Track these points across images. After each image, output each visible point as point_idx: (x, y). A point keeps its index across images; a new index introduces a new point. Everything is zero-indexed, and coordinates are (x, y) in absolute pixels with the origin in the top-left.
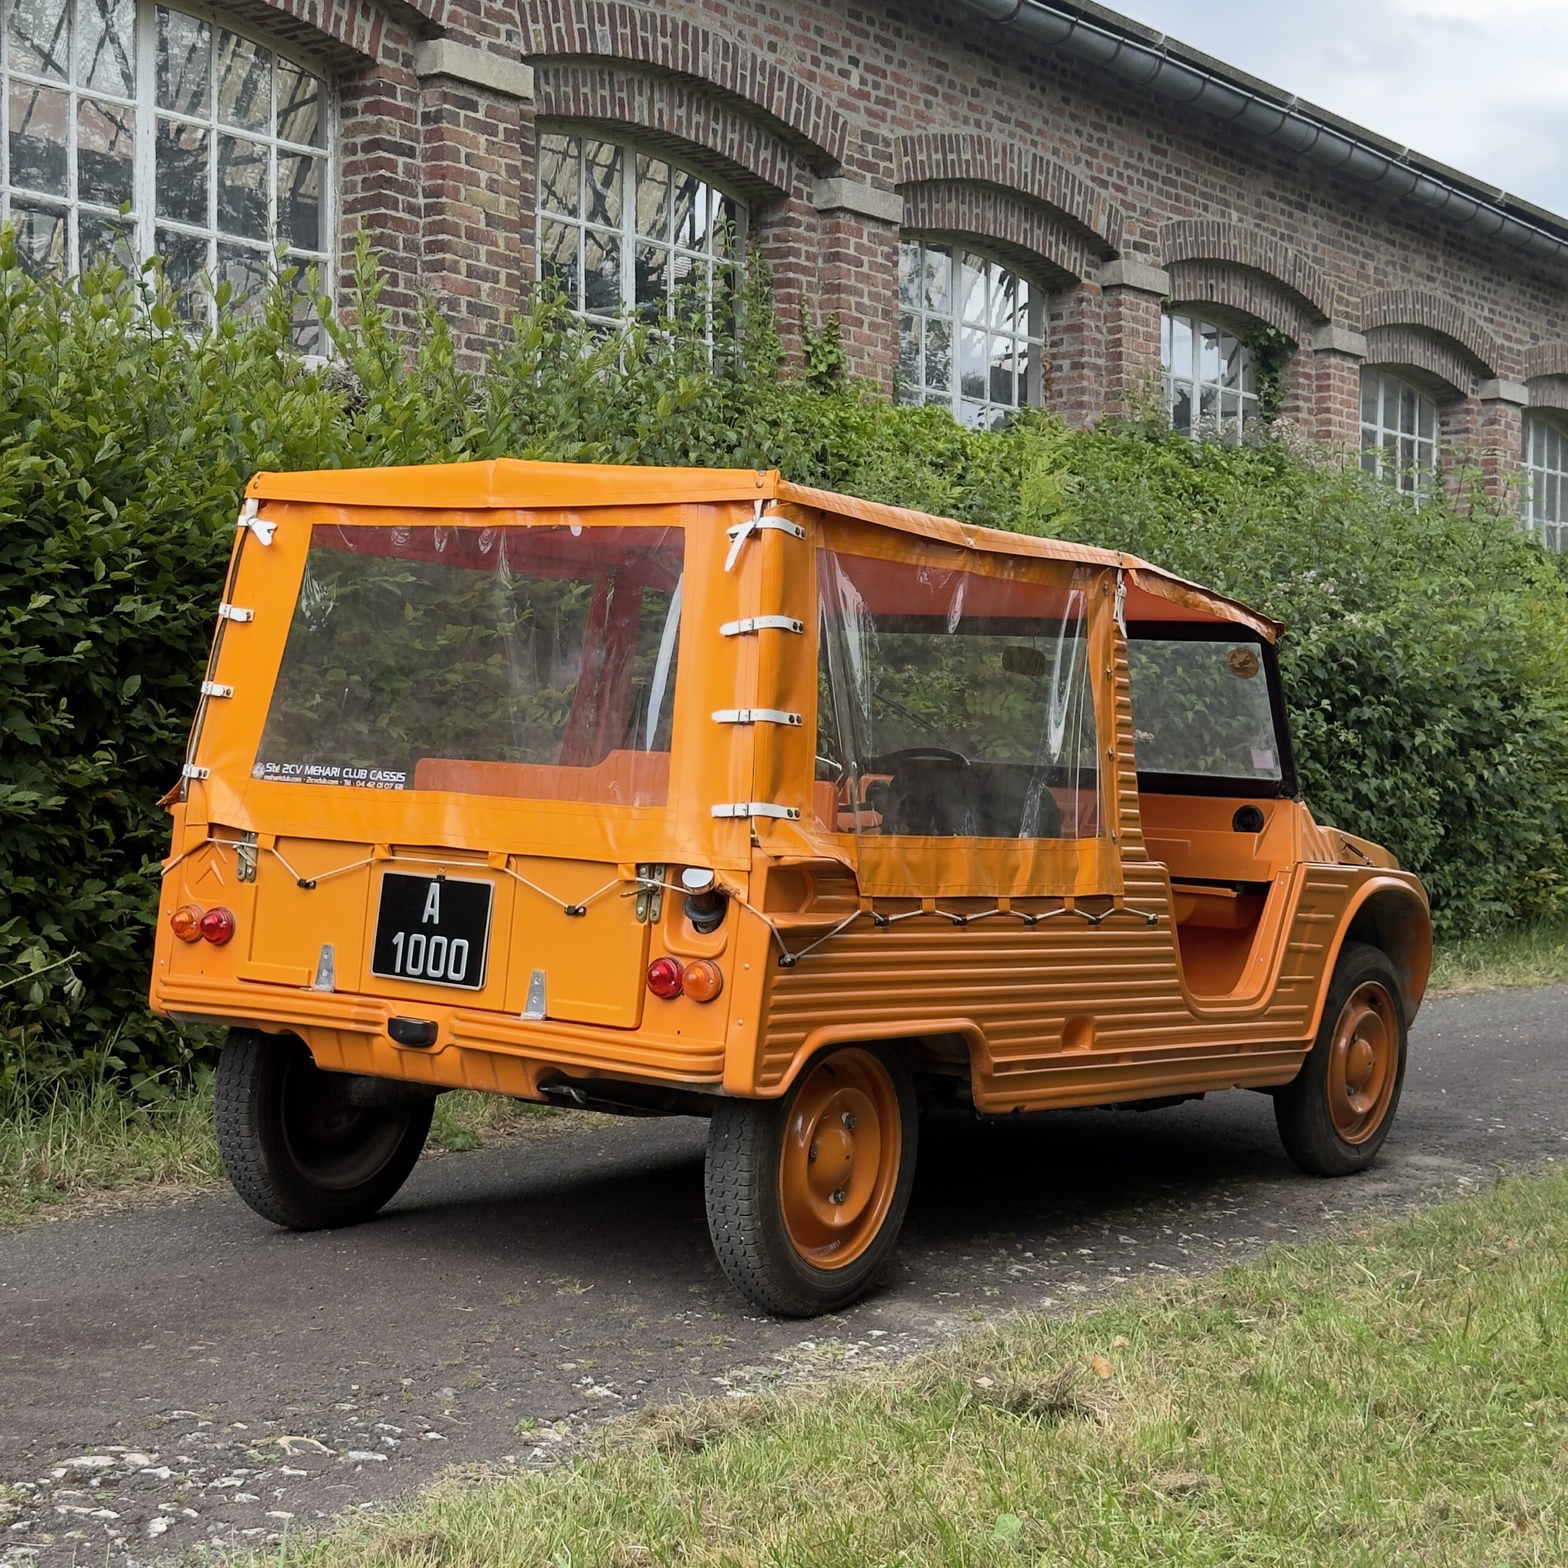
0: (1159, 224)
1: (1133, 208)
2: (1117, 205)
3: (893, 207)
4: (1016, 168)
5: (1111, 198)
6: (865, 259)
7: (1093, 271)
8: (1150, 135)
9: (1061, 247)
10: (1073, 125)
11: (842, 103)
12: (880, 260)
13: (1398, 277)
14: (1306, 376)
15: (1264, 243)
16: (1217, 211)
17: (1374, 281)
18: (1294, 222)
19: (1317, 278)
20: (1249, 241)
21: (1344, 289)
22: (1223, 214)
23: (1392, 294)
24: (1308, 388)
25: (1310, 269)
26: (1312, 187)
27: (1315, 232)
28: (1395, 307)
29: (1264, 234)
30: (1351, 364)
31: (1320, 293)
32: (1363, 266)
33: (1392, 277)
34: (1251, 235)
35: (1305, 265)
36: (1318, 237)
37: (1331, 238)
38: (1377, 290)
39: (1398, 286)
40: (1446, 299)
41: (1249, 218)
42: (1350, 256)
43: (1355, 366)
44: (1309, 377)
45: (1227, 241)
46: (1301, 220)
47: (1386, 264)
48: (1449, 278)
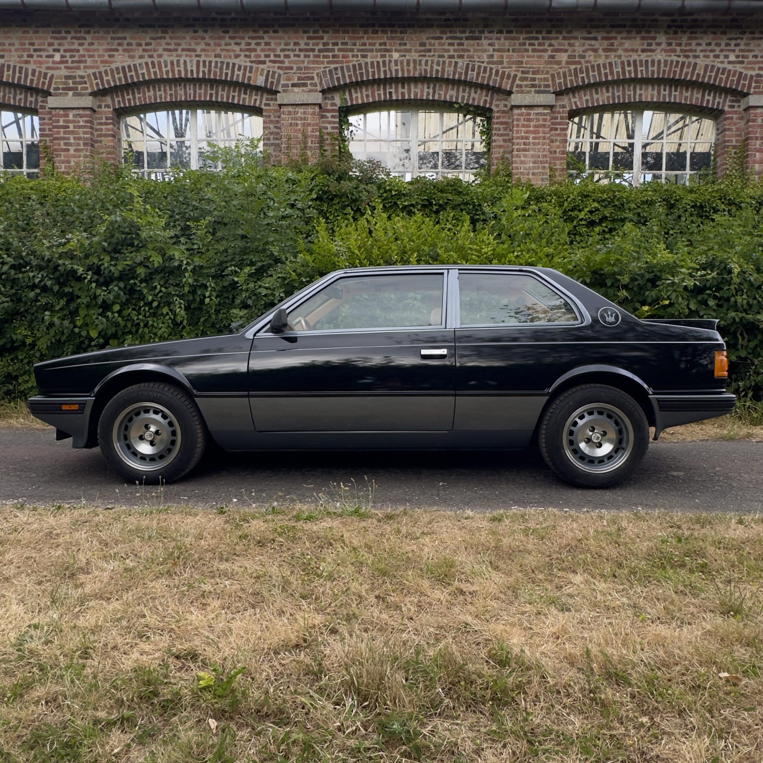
0: (315, 72)
1: (291, 68)
2: (275, 70)
3: (88, 101)
4: (182, 68)
5: (268, 67)
6: (71, 125)
7: (271, 103)
8: (305, 32)
9: (243, 96)
10: (232, 42)
11: (48, 68)
12: (81, 124)
13: (601, 56)
14: (502, 123)
15: (429, 63)
16: (377, 56)
17: (568, 63)
18: (465, 47)
19: (494, 71)
20: (412, 64)
21: (527, 72)
22: (383, 56)
23: (593, 67)
24: (505, 129)
25: (485, 68)
26: (486, 26)
27: (491, 48)
28: (596, 73)
29: (430, 59)
30: (540, 110)
31: (498, 79)
32: (553, 57)
33: (592, 57)
34: (415, 61)
35: (479, 67)
36: (494, 50)
37: (511, 48)
38: (573, 67)
39: (601, 61)
40: (669, 59)
41: (413, 53)
42: (535, 54)
43: (546, 111)
44: (506, 123)
45: (387, 68)
46: (474, 45)
47: (585, 51)
48: (674, 46)
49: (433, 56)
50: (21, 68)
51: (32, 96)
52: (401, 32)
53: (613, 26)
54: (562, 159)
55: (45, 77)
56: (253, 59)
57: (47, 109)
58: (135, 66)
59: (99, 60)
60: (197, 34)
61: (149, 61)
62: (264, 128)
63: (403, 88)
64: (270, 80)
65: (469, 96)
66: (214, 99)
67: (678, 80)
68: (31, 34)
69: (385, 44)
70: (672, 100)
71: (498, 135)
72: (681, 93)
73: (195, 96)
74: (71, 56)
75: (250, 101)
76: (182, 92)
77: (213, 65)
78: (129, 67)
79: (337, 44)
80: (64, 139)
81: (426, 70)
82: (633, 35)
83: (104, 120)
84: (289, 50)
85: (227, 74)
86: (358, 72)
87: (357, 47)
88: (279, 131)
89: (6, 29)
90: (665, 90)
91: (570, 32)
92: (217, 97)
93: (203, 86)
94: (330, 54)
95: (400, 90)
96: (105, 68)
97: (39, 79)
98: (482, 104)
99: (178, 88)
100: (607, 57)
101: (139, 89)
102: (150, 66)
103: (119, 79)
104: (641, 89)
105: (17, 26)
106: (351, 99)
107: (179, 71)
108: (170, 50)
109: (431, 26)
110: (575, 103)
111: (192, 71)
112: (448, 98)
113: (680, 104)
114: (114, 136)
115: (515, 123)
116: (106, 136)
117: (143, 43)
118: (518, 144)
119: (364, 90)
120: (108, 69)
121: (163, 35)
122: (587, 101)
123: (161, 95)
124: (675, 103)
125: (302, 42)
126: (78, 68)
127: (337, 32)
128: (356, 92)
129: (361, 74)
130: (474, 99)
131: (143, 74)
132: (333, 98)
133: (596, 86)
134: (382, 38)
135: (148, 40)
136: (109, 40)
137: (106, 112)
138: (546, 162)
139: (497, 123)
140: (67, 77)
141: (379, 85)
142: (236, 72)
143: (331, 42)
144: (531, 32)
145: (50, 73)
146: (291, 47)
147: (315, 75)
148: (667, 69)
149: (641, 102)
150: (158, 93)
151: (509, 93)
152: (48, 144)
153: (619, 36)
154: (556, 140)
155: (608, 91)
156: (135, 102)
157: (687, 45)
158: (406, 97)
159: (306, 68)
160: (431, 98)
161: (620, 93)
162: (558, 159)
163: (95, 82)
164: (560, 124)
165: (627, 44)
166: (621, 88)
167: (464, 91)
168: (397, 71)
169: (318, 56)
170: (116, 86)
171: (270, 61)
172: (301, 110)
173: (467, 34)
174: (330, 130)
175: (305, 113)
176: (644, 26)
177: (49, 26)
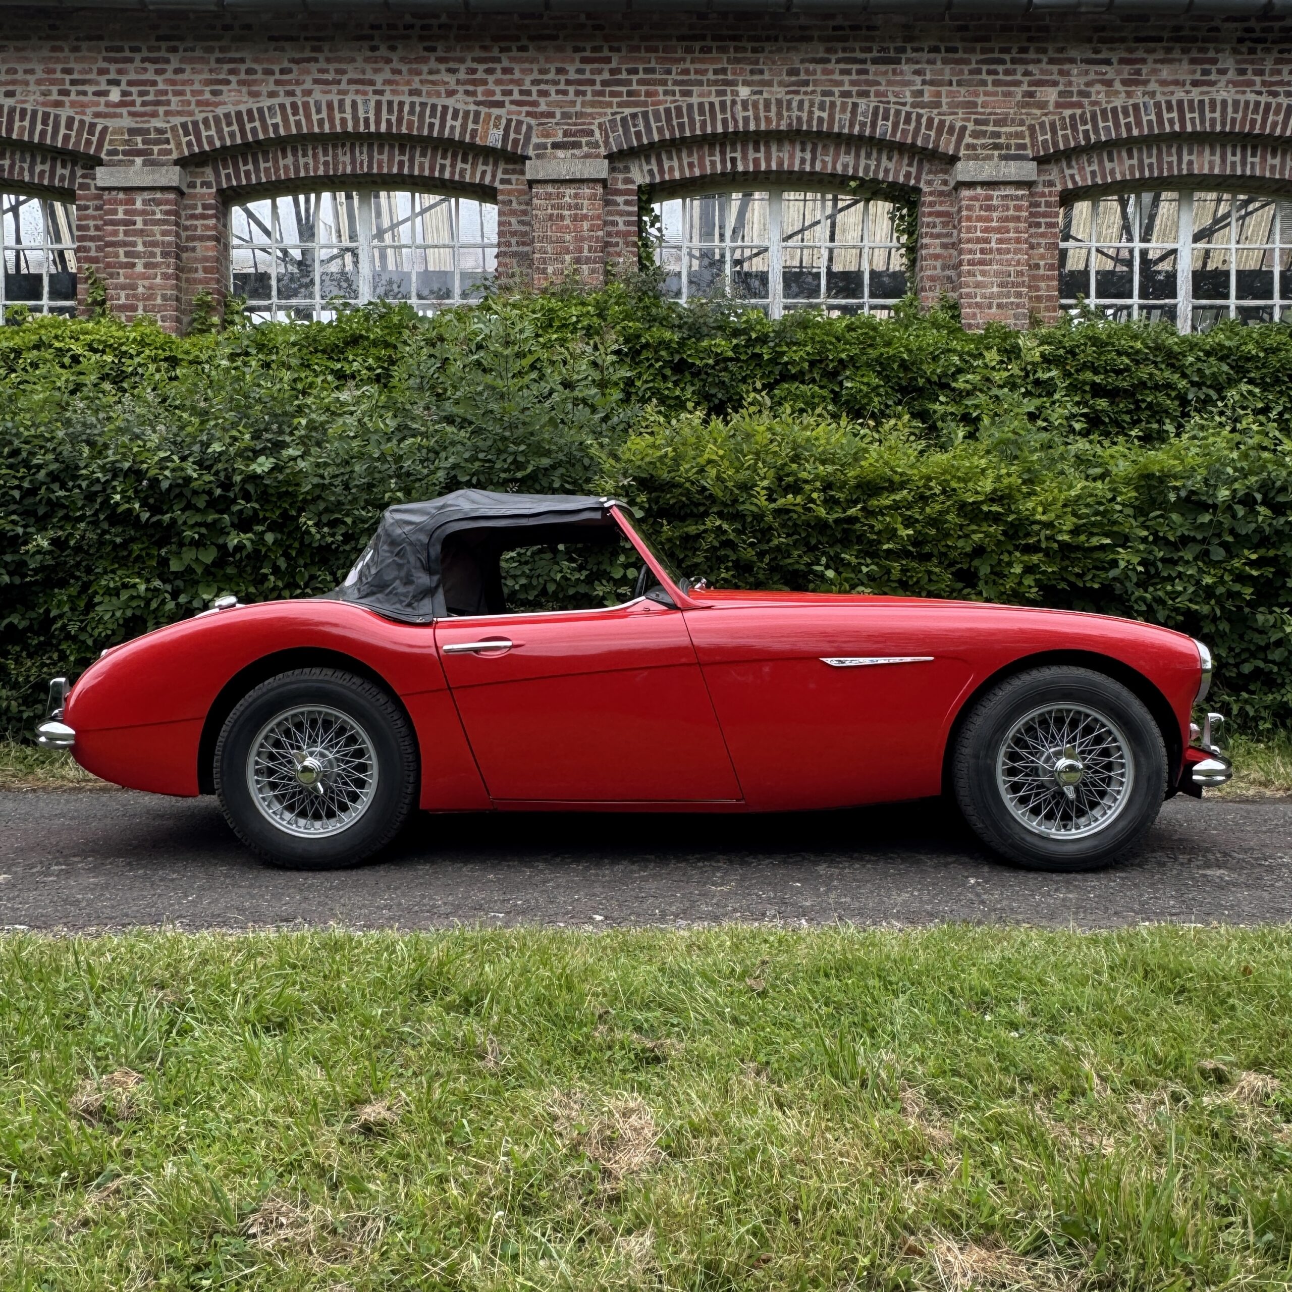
0: (596, 122)
1: (552, 115)
2: (522, 117)
3: (172, 176)
4: (348, 116)
5: (509, 113)
6: (139, 220)
7: (513, 177)
8: (577, 50)
9: (460, 165)
10: (442, 67)
11: (97, 115)
12: (159, 216)
13: (1117, 93)
14: (939, 214)
15: (806, 105)
16: (710, 93)
17: (1058, 105)
18: (871, 77)
19: (924, 121)
20: (774, 108)
21: (985, 123)
22: (720, 93)
23: (1104, 112)
24: (945, 225)
25: (908, 114)
26: (909, 39)
27: (918, 79)
28: (1111, 124)
29: (806, 98)
30: (1010, 191)
31: (933, 134)
32: (1031, 94)
33: (1102, 95)
34: (779, 102)
35: (898, 113)
36: (924, 82)
37: (954, 79)
38: (1067, 113)
39: (1118, 102)
40: (1242, 98)
41: (776, 88)
42: (1000, 89)
43: (1020, 192)
44: (947, 214)
45: (729, 115)
46: (886, 73)
47: (1088, 84)
48: (1249, 76)
49: (813, 92)
50: (46, 116)
51: (64, 166)
52: (754, 50)
53: (1138, 40)
54: (1049, 278)
55: (91, 132)
56: (480, 98)
57: (93, 191)
58: (260, 110)
59: (193, 100)
60: (377, 53)
61: (287, 101)
62: (500, 224)
63: (757, 150)
64: (512, 136)
65: (878, 166)
66: (406, 171)
67: (1258, 135)
68: (67, 53)
69: (724, 71)
70: (1248, 173)
71: (932, 236)
72: (1264, 159)
73: (370, 166)
74: (141, 94)
75: (473, 174)
76: (347, 159)
77: (406, 108)
78: (250, 112)
79: (635, 71)
80: (125, 244)
81: (799, 119)
82: (1176, 54)
83: (199, 211)
84: (547, 82)
85: (431, 126)
86: (675, 123)
87: (674, 76)
88: (527, 228)
89: (19, 44)
90: (1234, 154)
91: (1061, 50)
92: (411, 167)
93: (386, 149)
94: (624, 89)
95: (751, 155)
96: (204, 115)
97: (79, 134)
98: (901, 179)
99: (340, 151)
100: (1129, 94)
101: (265, 154)
102: (289, 111)
103: (231, 135)
104: (1190, 153)
105: (40, 38)
106: (661, 171)
107: (344, 121)
108: (326, 82)
109: (808, 39)
110: (1072, 177)
111: (367, 120)
112: (839, 169)
113: (1263, 178)
114: (217, 239)
115: (964, 213)
116: (202, 238)
117: (276, 68)
118: (970, 252)
119: (684, 155)
120: (210, 115)
121: (314, 55)
122: (1093, 173)
123: (306, 165)
124: (1252, 177)
125: (571, 68)
126: (154, 115)
127: (637, 49)
128: (670, 158)
129: (681, 126)
130: (887, 171)
131: (275, 126)
132: (627, 169)
133: (1109, 147)
134: (719, 60)
135: (286, 64)
136: (213, 65)
137: (203, 195)
138: (1023, 284)
139: (930, 214)
140: (132, 132)
141: (712, 146)
142: (449, 122)
143: (624, 67)
144: (992, 51)
145: (101, 123)
146: (551, 76)
147: (595, 128)
148: (1239, 116)
149: (1191, 175)
150: (302, 161)
151: (953, 160)
152: (93, 253)
153: (1150, 58)
154: (1039, 244)
155: (1130, 157)
156: (258, 177)
157: (1274, 72)
158: (763, 167)
159: (579, 115)
160: (808, 169)
161: (1154, 160)
162: (1043, 278)
163: (184, 140)
164: (1045, 215)
165: (1165, 73)
166: (1155, 151)
167: (868, 156)
168: (746, 120)
169: (601, 93)
170: (224, 147)
171: (512, 102)
172: (569, 191)
173: (875, 54)
174: (621, 227)
175: (576, 196)
176: (1195, 40)
177: (100, 38)
